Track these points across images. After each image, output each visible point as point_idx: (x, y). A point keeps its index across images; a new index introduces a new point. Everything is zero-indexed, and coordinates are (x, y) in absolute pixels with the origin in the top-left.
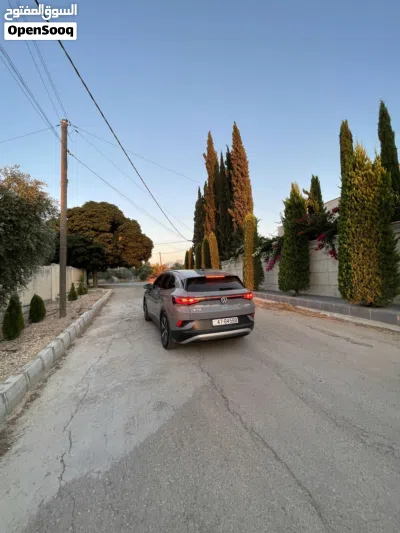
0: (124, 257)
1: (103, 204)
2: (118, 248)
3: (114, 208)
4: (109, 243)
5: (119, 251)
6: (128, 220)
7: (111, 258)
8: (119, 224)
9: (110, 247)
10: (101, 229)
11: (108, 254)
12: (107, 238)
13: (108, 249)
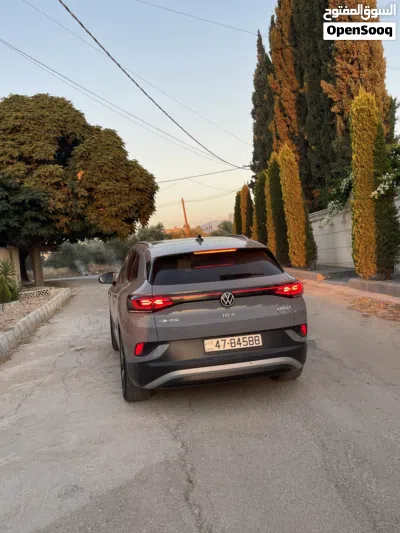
0: (91, 216)
1: (39, 98)
2: (76, 196)
3: (62, 105)
4: (58, 186)
5: (81, 203)
6: (98, 129)
7: (65, 220)
8: (76, 143)
9: (60, 195)
10: (36, 156)
11: (56, 212)
12: (51, 175)
13: (56, 201)
